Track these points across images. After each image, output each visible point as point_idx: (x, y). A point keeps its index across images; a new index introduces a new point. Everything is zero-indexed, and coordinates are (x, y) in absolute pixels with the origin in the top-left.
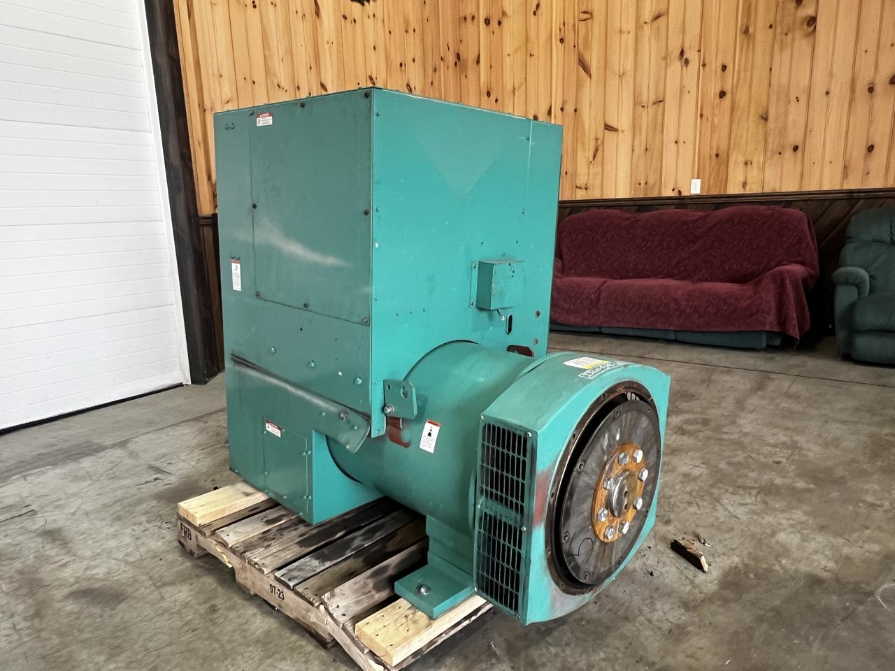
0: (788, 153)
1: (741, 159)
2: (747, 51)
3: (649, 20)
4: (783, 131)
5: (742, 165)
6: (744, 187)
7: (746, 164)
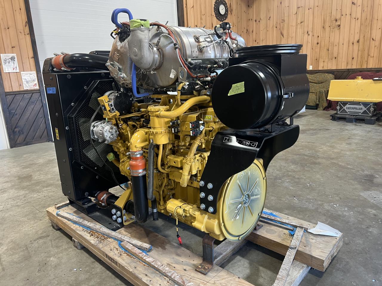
0: (334, 59)
1: (322, 60)
2: (324, 33)
3: (299, 23)
4: (333, 53)
5: (322, 62)
6: (323, 68)
7: (323, 62)
